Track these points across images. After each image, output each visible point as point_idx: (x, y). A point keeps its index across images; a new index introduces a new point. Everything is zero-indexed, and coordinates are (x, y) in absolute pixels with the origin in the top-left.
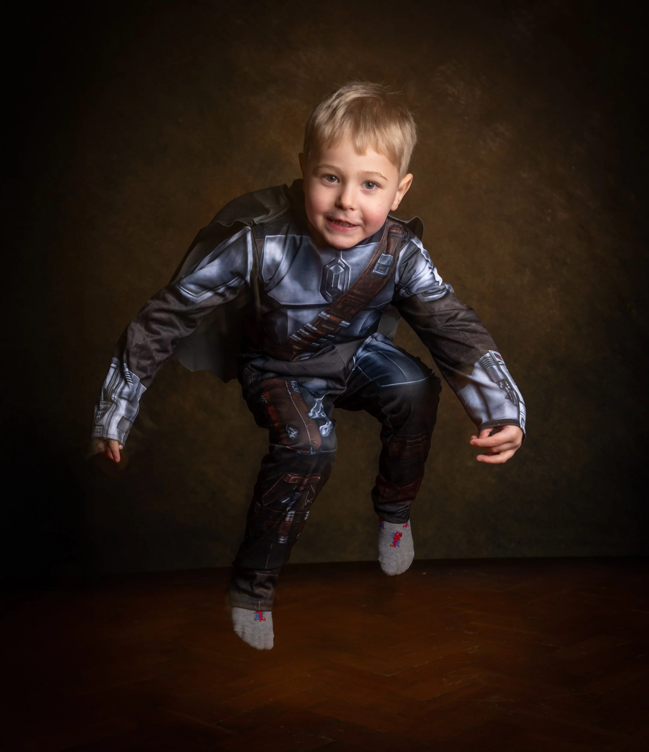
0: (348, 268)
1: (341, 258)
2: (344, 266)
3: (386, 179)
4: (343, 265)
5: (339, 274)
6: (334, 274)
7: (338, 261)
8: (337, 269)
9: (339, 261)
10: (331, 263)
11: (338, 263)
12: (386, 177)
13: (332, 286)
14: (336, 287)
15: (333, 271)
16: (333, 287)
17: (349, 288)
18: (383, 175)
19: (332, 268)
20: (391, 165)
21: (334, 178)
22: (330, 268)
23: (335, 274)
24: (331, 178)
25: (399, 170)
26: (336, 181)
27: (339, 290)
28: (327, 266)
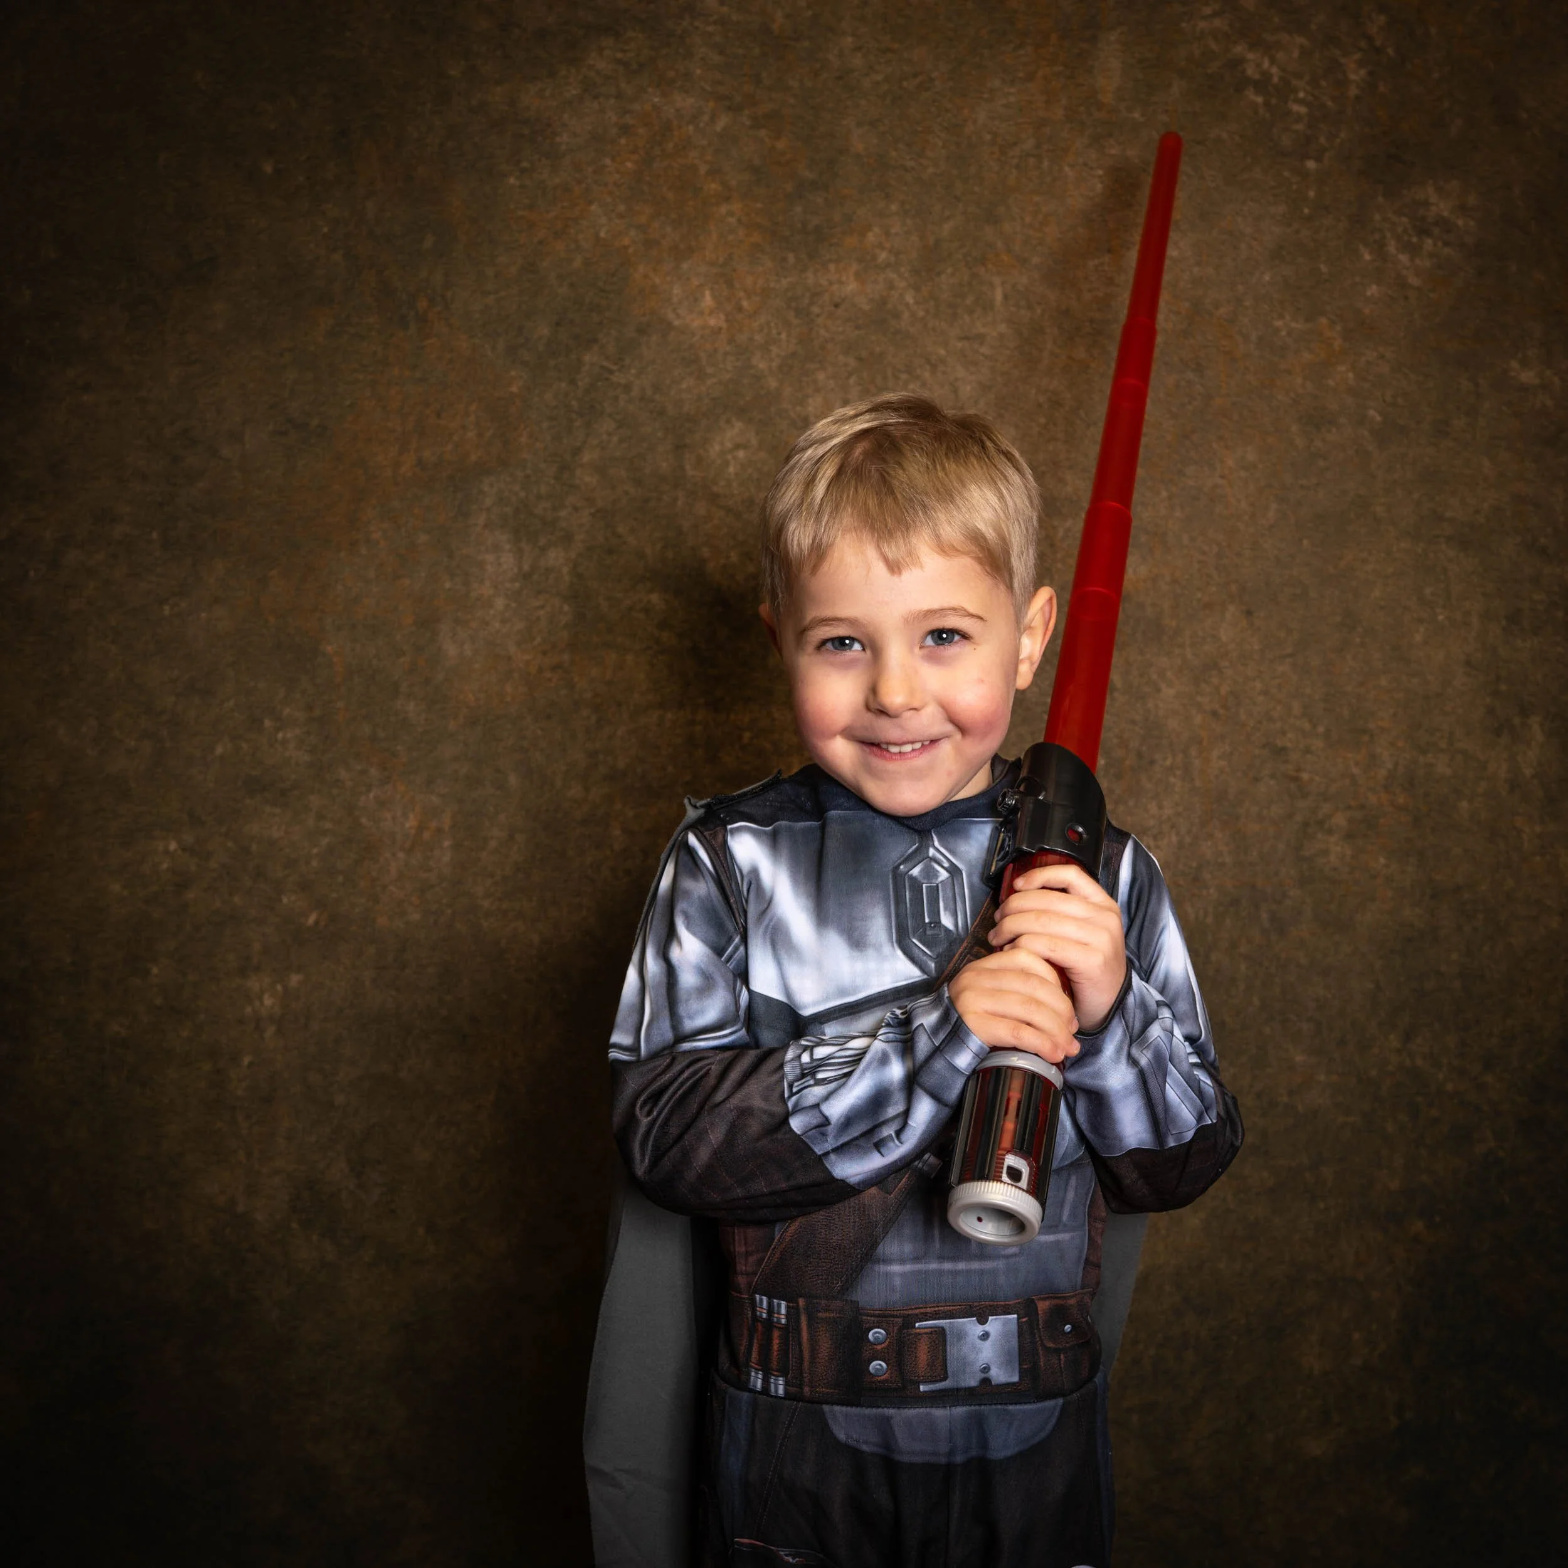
0: (960, 872)
1: (936, 843)
2: (946, 865)
3: (980, 618)
4: (942, 861)
5: (937, 886)
6: (924, 885)
7: (928, 852)
8: (930, 873)
9: (932, 852)
10: (910, 859)
11: (928, 857)
12: (980, 614)
13: (927, 920)
14: (937, 922)
15: (920, 879)
16: (930, 923)
17: (972, 924)
18: (972, 610)
19: (916, 872)
20: (989, 581)
21: (847, 642)
22: (910, 873)
23: (927, 887)
24: (841, 643)
25: (1010, 587)
26: (857, 646)
27: (947, 930)
28: (902, 867)
